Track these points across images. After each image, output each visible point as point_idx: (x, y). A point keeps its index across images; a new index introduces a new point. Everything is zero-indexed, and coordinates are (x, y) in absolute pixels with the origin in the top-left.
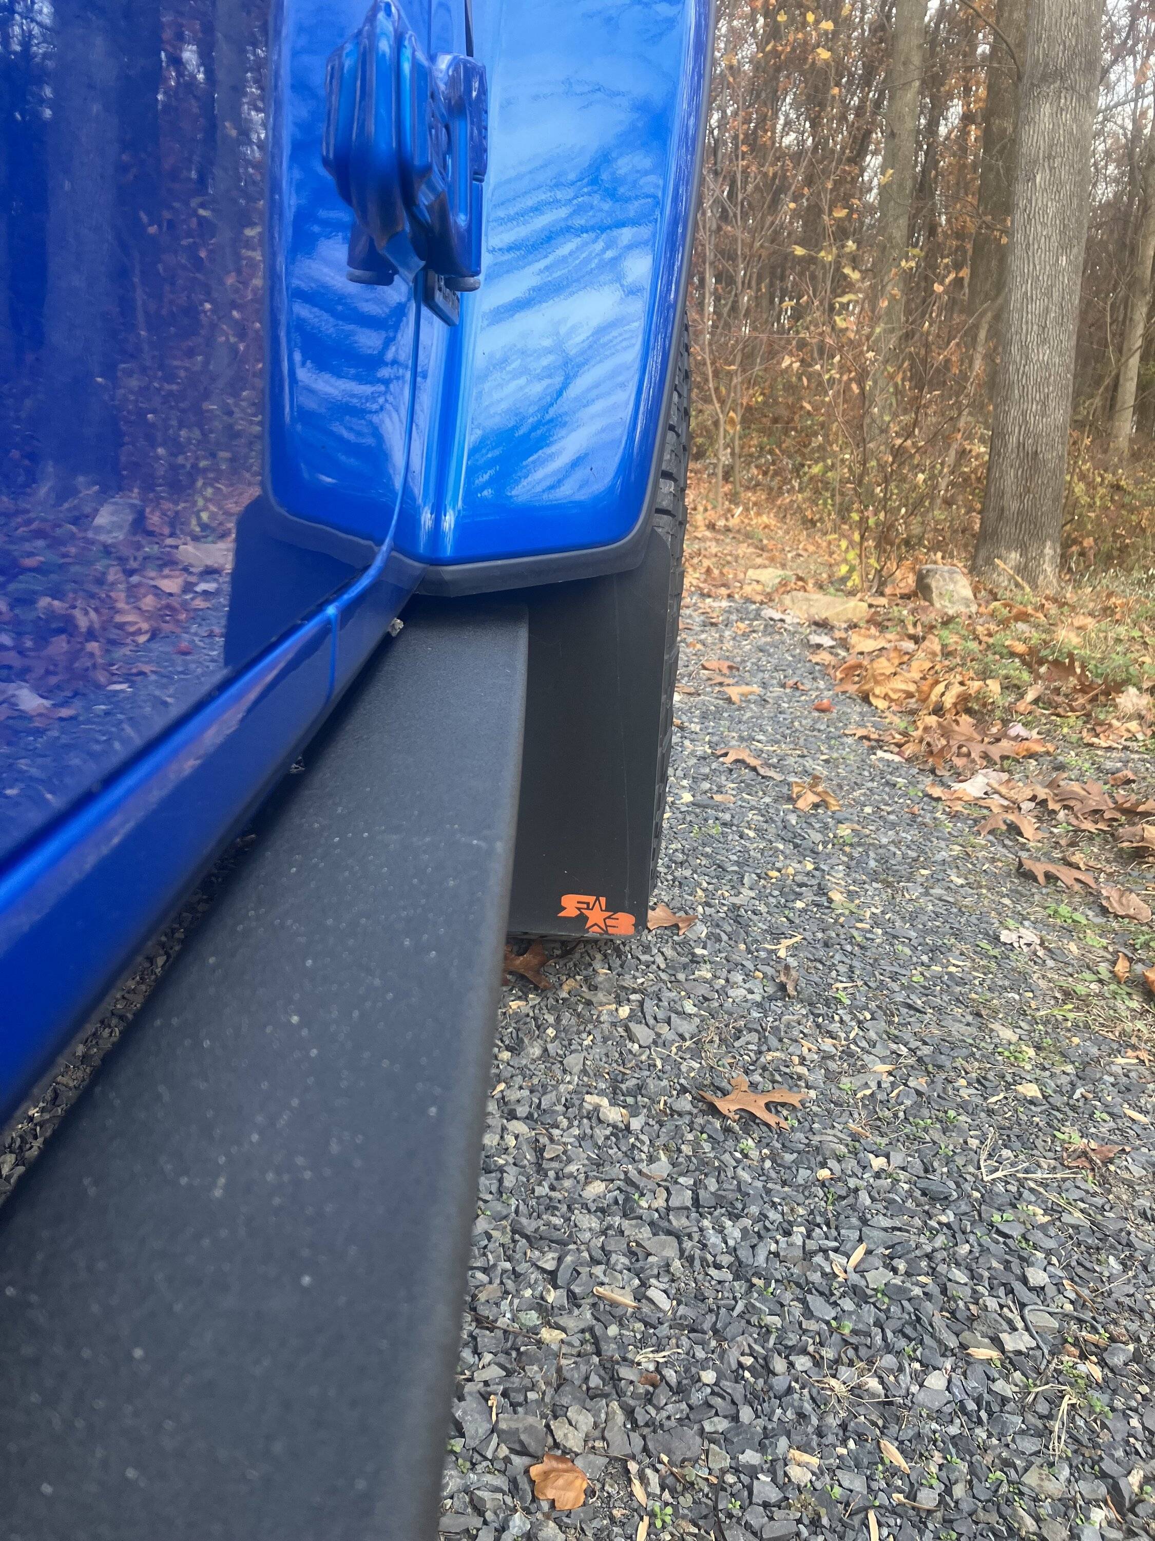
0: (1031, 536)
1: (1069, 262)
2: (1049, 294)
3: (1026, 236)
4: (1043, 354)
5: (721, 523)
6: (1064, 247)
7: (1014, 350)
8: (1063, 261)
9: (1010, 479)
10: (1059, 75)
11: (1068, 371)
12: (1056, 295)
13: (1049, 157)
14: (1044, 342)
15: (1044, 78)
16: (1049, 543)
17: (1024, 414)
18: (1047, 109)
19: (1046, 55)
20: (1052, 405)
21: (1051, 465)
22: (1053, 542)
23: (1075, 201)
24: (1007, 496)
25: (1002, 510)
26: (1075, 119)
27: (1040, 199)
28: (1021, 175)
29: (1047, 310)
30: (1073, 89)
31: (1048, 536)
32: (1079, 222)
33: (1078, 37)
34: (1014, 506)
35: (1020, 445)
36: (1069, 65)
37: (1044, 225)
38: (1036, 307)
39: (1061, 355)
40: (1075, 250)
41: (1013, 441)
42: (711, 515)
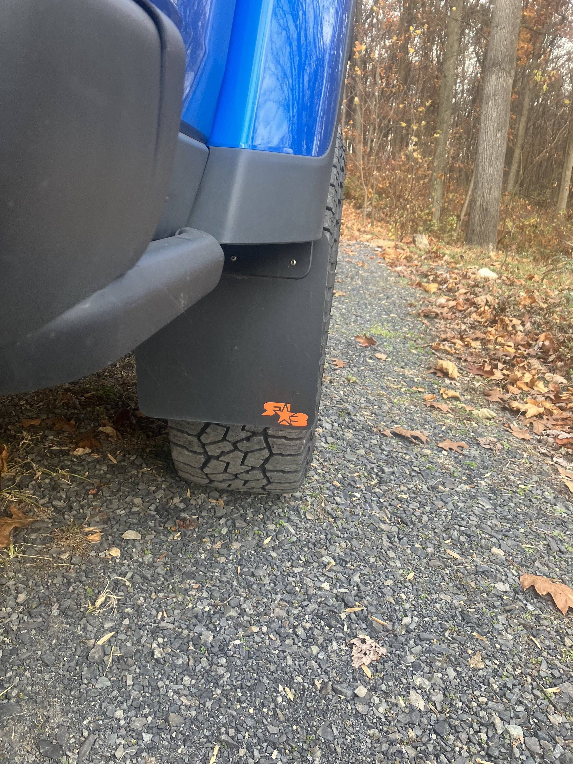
0: (484, 241)
1: (501, 136)
2: (493, 147)
3: (485, 125)
4: (491, 171)
5: (362, 229)
6: (499, 130)
7: (480, 168)
8: (499, 135)
9: (477, 218)
10: (499, 64)
11: (500, 177)
12: (496, 148)
13: (495, 95)
14: (491, 166)
15: (493, 65)
16: (491, 244)
17: (483, 194)
18: (494, 77)
19: (495, 56)
20: (493, 190)
21: (493, 213)
22: (493, 243)
23: (504, 112)
24: (476, 225)
25: (474, 231)
26: (505, 81)
27: (491, 111)
28: (484, 101)
29: (492, 154)
30: (504, 69)
31: (491, 241)
32: (505, 120)
33: (507, 49)
34: (478, 229)
35: (481, 206)
36: (503, 60)
37: (492, 121)
38: (488, 152)
39: (497, 171)
40: (503, 131)
41: (478, 204)
42: (359, 226)
